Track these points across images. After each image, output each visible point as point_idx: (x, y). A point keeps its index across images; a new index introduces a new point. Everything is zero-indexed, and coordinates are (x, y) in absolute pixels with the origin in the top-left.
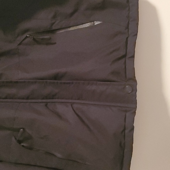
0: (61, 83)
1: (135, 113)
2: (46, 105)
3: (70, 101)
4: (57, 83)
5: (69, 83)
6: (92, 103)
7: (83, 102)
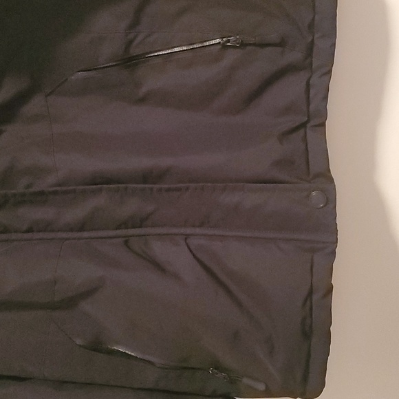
0: (160, 190)
1: (334, 253)
2: (126, 243)
3: (182, 230)
4: (152, 189)
5: (179, 190)
6: (233, 233)
7: (211, 232)
